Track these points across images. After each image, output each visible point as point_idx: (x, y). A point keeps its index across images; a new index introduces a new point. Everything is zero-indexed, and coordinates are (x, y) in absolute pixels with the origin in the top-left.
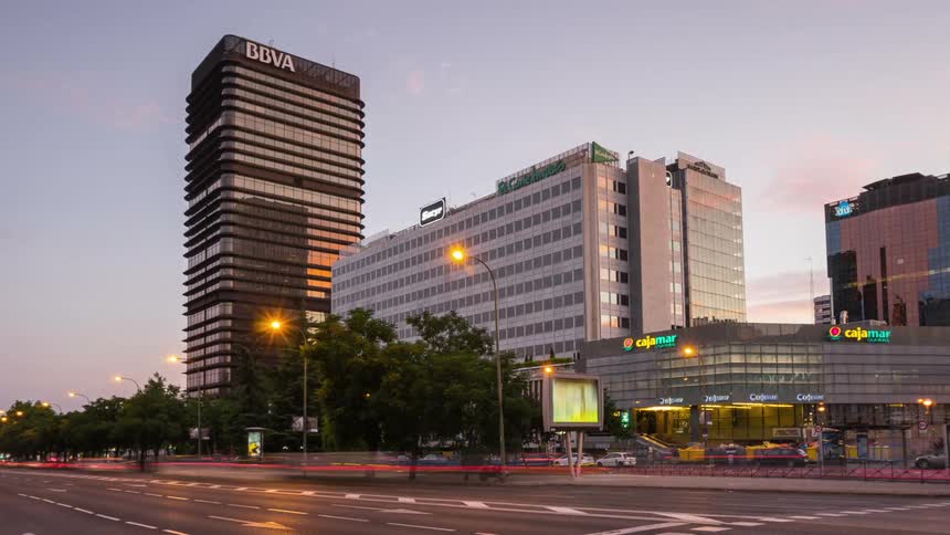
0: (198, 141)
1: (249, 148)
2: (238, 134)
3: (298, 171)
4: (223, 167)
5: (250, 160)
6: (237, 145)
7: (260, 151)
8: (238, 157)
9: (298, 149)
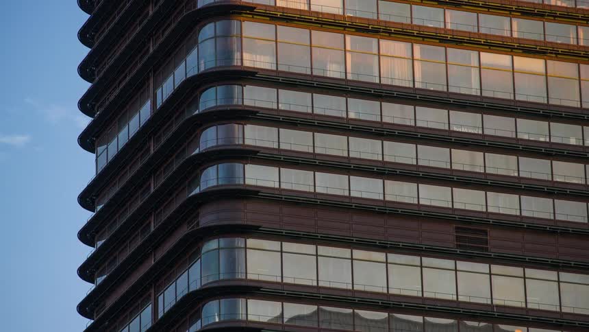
0: (123, 137)
1: (296, 141)
2: (255, 97)
3: (469, 200)
4: (207, 218)
5: (296, 181)
6: (254, 136)
7: (331, 145)
8: (257, 176)
9: (465, 122)
